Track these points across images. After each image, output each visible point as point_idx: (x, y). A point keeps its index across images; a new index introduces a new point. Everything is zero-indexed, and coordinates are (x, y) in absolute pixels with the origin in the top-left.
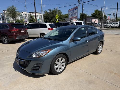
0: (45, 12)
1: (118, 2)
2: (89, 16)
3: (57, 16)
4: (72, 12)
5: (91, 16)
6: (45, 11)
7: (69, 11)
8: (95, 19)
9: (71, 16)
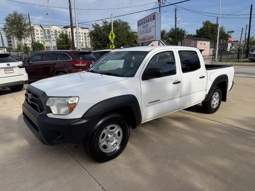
0: (94, 26)
1: (252, 5)
2: (191, 35)
3: (112, 35)
4: (144, 27)
5: (195, 34)
6: (94, 24)
7: (138, 23)
8: (203, 40)
9: (143, 35)
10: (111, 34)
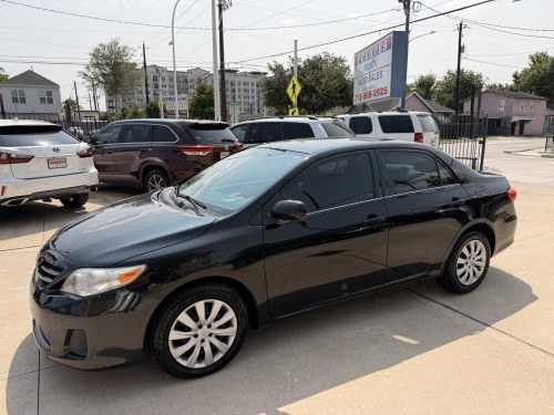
2: (500, 86)
3: (294, 86)
4: (367, 67)
5: (511, 83)
7: (356, 59)
8: (528, 98)
9: (364, 86)
10: (291, 85)
